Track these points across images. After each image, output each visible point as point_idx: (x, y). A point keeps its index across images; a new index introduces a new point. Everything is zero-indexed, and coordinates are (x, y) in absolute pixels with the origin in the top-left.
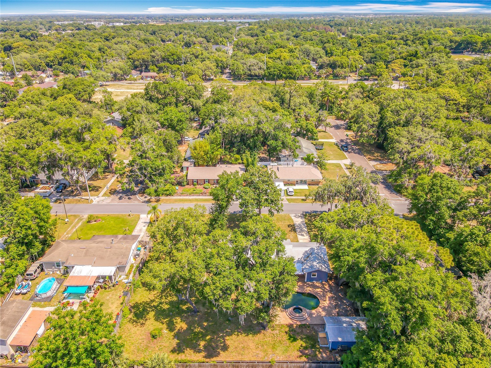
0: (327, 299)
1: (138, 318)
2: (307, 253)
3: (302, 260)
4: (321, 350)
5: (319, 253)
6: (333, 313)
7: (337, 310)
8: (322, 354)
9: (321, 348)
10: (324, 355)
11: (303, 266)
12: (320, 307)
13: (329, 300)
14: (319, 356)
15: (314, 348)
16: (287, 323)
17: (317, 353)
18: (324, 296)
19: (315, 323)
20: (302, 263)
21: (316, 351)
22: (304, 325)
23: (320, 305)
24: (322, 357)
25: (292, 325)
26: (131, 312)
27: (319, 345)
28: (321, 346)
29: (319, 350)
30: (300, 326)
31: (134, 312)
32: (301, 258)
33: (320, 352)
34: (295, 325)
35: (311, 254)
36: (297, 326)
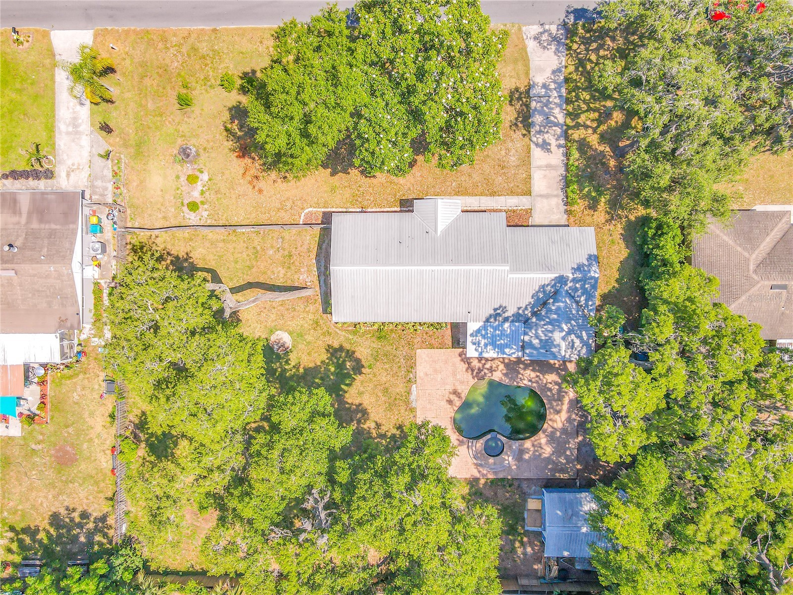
0: (565, 407)
1: (159, 457)
2: (544, 292)
3: (528, 313)
4: (525, 539)
5: (576, 290)
6: (569, 448)
7: (580, 438)
8: (525, 549)
9: (527, 534)
10: (529, 550)
11: (525, 334)
12: (544, 432)
13: (568, 411)
14: (520, 551)
15: (513, 535)
16: (468, 476)
17: (517, 544)
18: (560, 399)
19: (526, 475)
20: (526, 321)
21: (514, 540)
22: (503, 480)
23: (545, 426)
24: (525, 554)
25: (477, 480)
26: (140, 441)
27: (523, 527)
28: (526, 528)
29: (522, 539)
30: (492, 482)
31: (147, 440)
32: (526, 308)
33: (522, 542)
34: (482, 481)
35: (555, 294)
36: (486, 482)
